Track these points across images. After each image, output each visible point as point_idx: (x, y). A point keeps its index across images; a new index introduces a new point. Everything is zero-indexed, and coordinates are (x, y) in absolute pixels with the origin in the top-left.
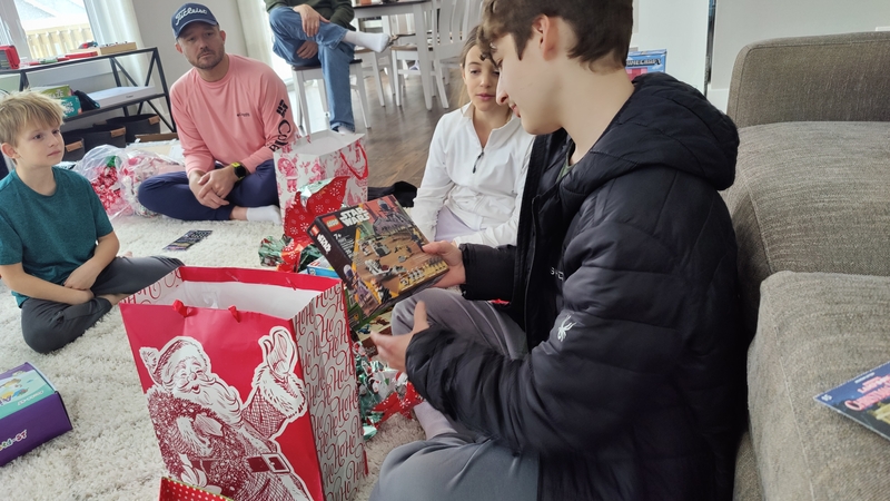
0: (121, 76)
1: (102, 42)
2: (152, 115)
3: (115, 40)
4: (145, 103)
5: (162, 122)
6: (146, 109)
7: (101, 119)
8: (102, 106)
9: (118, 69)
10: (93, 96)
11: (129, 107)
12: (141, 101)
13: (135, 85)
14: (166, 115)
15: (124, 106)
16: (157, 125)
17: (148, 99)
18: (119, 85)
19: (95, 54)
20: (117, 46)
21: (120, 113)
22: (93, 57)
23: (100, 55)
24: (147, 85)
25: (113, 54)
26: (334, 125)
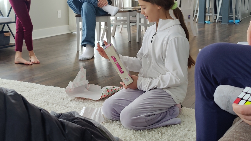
2: (8, 32)
4: (6, 25)
6: (6, 29)
13: (3, 16)
16: (8, 38)
17: (7, 23)
24: (8, 16)
26: (84, 43)
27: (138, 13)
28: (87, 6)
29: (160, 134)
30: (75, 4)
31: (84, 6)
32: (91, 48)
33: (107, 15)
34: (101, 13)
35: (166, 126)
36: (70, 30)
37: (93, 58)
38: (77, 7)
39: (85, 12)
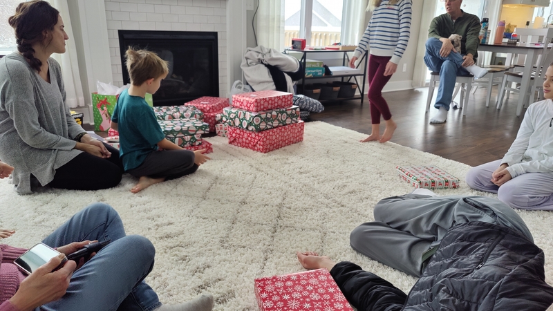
0: (346, 61)
1: (343, 44)
2: (354, 84)
3: (350, 43)
4: (353, 77)
5: (357, 89)
6: (353, 80)
7: (331, 80)
8: (334, 74)
9: (346, 57)
10: (331, 69)
11: (345, 78)
12: (351, 76)
14: (361, 86)
15: (343, 77)
16: (355, 89)
17: (355, 75)
18: (344, 65)
19: (338, 49)
20: (350, 46)
21: (340, 79)
22: (337, 51)
23: (340, 50)
25: (346, 50)
26: (438, 105)
27: (506, 75)
28: (449, 65)
29: (542, 218)
30: (433, 61)
31: (445, 64)
32: (445, 111)
33: (468, 75)
34: (462, 73)
35: (548, 211)
36: (412, 86)
37: (445, 122)
38: (434, 64)
39: (445, 72)
